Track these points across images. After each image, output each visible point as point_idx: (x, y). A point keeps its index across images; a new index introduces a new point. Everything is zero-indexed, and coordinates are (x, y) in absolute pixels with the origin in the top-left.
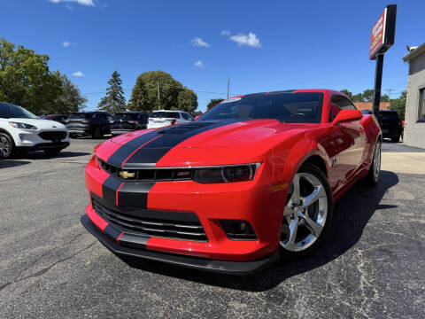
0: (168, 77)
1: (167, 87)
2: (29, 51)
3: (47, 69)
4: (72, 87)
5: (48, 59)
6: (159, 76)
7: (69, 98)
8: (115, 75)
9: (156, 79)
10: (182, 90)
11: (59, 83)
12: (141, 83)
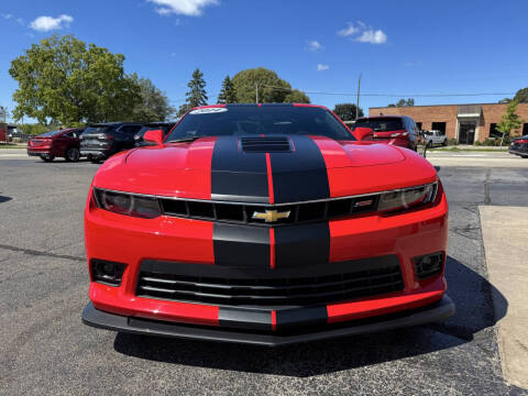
0: (271, 76)
1: (269, 89)
2: (101, 50)
3: (121, 71)
4: (158, 94)
5: (124, 58)
6: (259, 75)
7: (154, 107)
8: (197, 75)
9: (255, 79)
10: (289, 92)
11: (138, 88)
12: (229, 84)
